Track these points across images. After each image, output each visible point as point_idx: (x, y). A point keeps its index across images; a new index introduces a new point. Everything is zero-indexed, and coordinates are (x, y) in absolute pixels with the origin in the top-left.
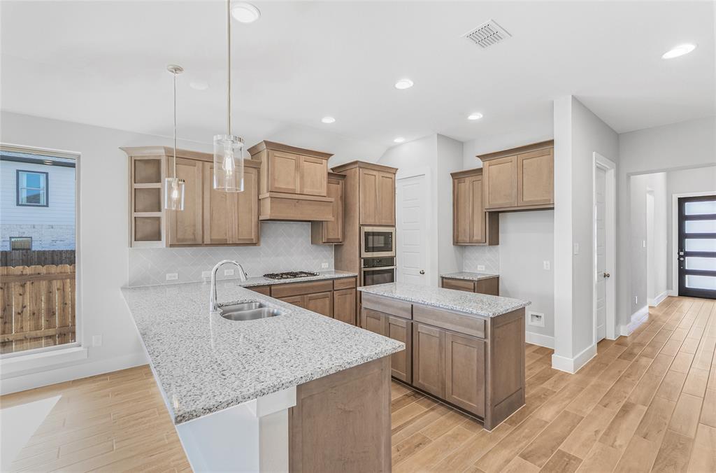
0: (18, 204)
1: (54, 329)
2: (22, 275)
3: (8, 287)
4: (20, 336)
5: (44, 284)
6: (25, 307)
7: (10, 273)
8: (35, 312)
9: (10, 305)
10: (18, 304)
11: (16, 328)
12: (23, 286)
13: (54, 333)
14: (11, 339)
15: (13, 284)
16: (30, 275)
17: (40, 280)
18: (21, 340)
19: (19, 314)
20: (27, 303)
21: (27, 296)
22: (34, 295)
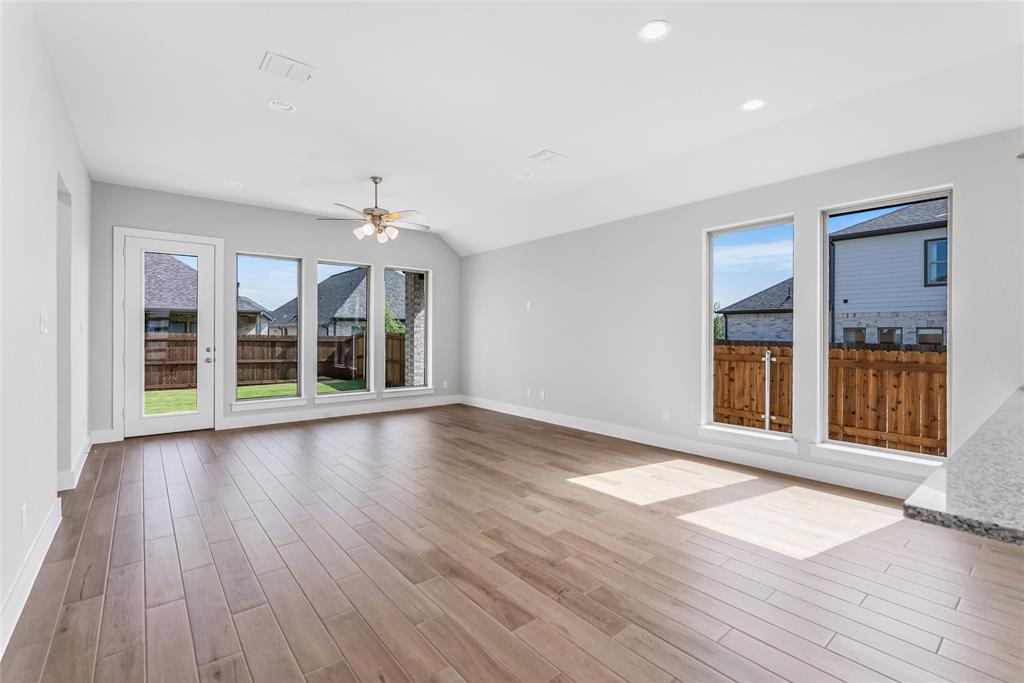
0: (926, 285)
1: (934, 441)
2: (897, 362)
3: (882, 376)
4: (894, 438)
5: (922, 376)
6: (900, 402)
7: (886, 358)
8: (912, 412)
9: (883, 397)
10: (892, 399)
11: (890, 426)
12: (898, 376)
13: (934, 445)
14: (884, 438)
15: (887, 372)
16: (906, 363)
17: (919, 370)
18: (895, 443)
19: (893, 410)
20: (902, 398)
21: (903, 389)
22: (910, 391)
